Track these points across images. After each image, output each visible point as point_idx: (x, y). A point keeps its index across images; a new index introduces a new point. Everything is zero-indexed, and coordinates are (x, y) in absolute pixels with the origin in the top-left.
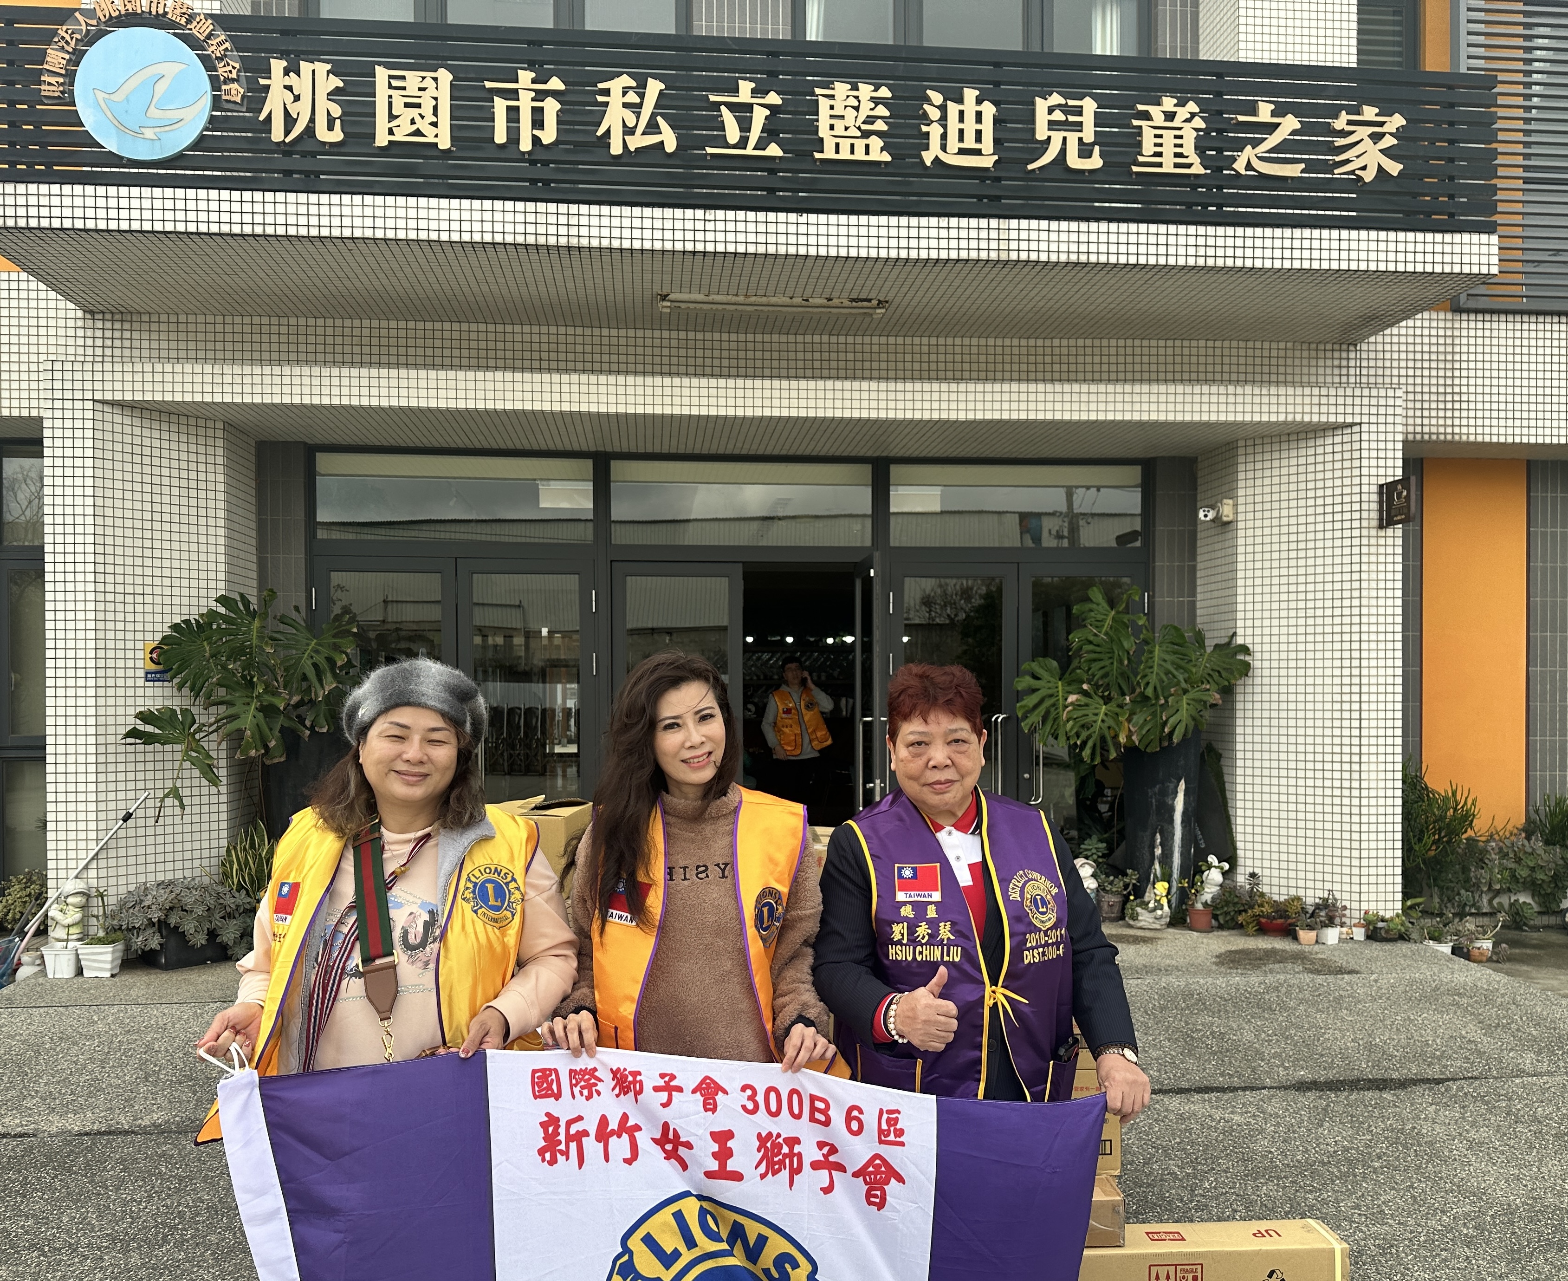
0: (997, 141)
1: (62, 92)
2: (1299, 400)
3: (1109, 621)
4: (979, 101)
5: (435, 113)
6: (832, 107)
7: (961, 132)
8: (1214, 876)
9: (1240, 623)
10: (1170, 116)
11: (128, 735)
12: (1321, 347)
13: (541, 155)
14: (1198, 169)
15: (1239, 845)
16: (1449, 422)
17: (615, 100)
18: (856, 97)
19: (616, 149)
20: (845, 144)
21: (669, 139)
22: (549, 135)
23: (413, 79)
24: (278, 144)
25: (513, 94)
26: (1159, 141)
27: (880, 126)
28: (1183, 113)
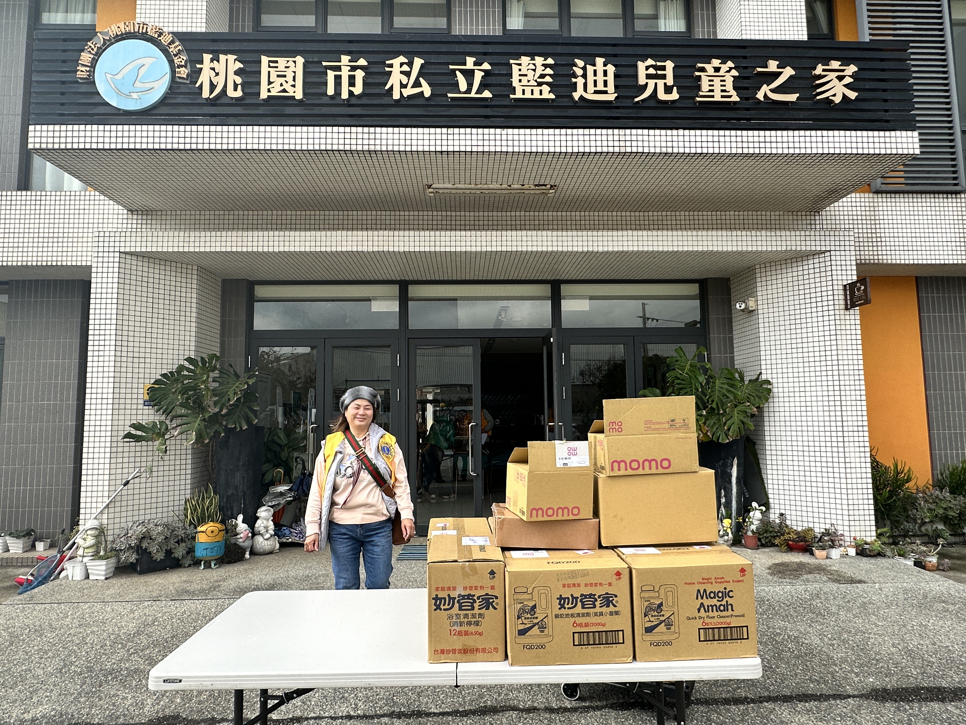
0: (616, 87)
1: (89, 76)
2: (793, 238)
3: (688, 366)
4: (605, 65)
5: (294, 80)
6: (520, 70)
7: (595, 81)
8: (756, 515)
9: (763, 367)
10: (717, 70)
11: (126, 436)
12: (799, 213)
13: (354, 101)
14: (735, 98)
15: (770, 496)
16: (876, 253)
17: (396, 70)
18: (534, 64)
19: (396, 96)
20: (528, 90)
21: (426, 90)
22: (358, 90)
23: (282, 62)
24: (206, 99)
25: (339, 68)
26: (711, 83)
27: (548, 79)
28: (725, 68)
